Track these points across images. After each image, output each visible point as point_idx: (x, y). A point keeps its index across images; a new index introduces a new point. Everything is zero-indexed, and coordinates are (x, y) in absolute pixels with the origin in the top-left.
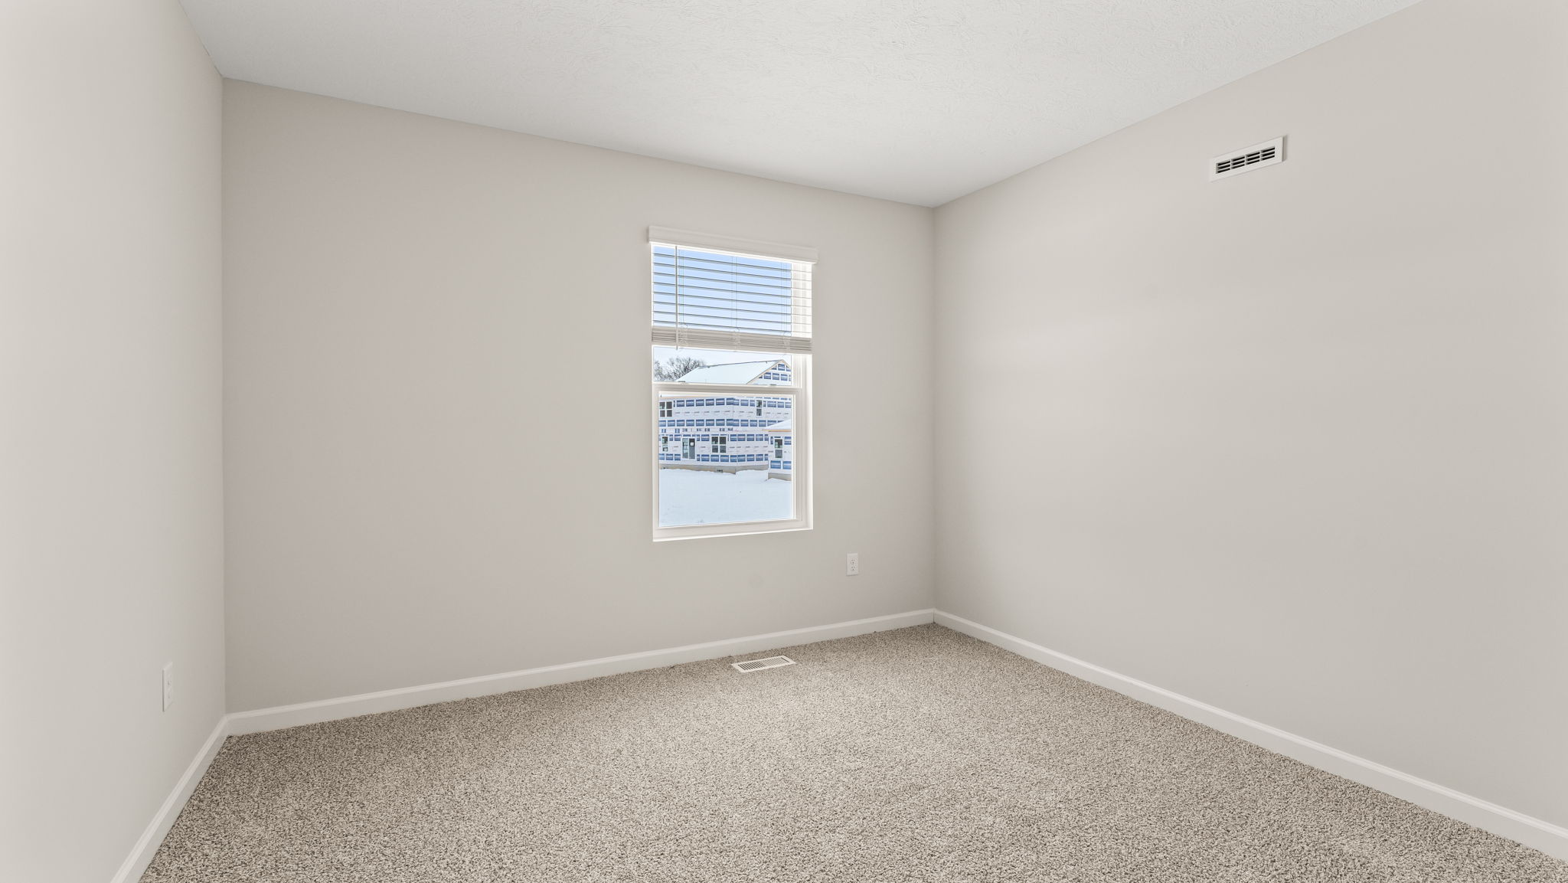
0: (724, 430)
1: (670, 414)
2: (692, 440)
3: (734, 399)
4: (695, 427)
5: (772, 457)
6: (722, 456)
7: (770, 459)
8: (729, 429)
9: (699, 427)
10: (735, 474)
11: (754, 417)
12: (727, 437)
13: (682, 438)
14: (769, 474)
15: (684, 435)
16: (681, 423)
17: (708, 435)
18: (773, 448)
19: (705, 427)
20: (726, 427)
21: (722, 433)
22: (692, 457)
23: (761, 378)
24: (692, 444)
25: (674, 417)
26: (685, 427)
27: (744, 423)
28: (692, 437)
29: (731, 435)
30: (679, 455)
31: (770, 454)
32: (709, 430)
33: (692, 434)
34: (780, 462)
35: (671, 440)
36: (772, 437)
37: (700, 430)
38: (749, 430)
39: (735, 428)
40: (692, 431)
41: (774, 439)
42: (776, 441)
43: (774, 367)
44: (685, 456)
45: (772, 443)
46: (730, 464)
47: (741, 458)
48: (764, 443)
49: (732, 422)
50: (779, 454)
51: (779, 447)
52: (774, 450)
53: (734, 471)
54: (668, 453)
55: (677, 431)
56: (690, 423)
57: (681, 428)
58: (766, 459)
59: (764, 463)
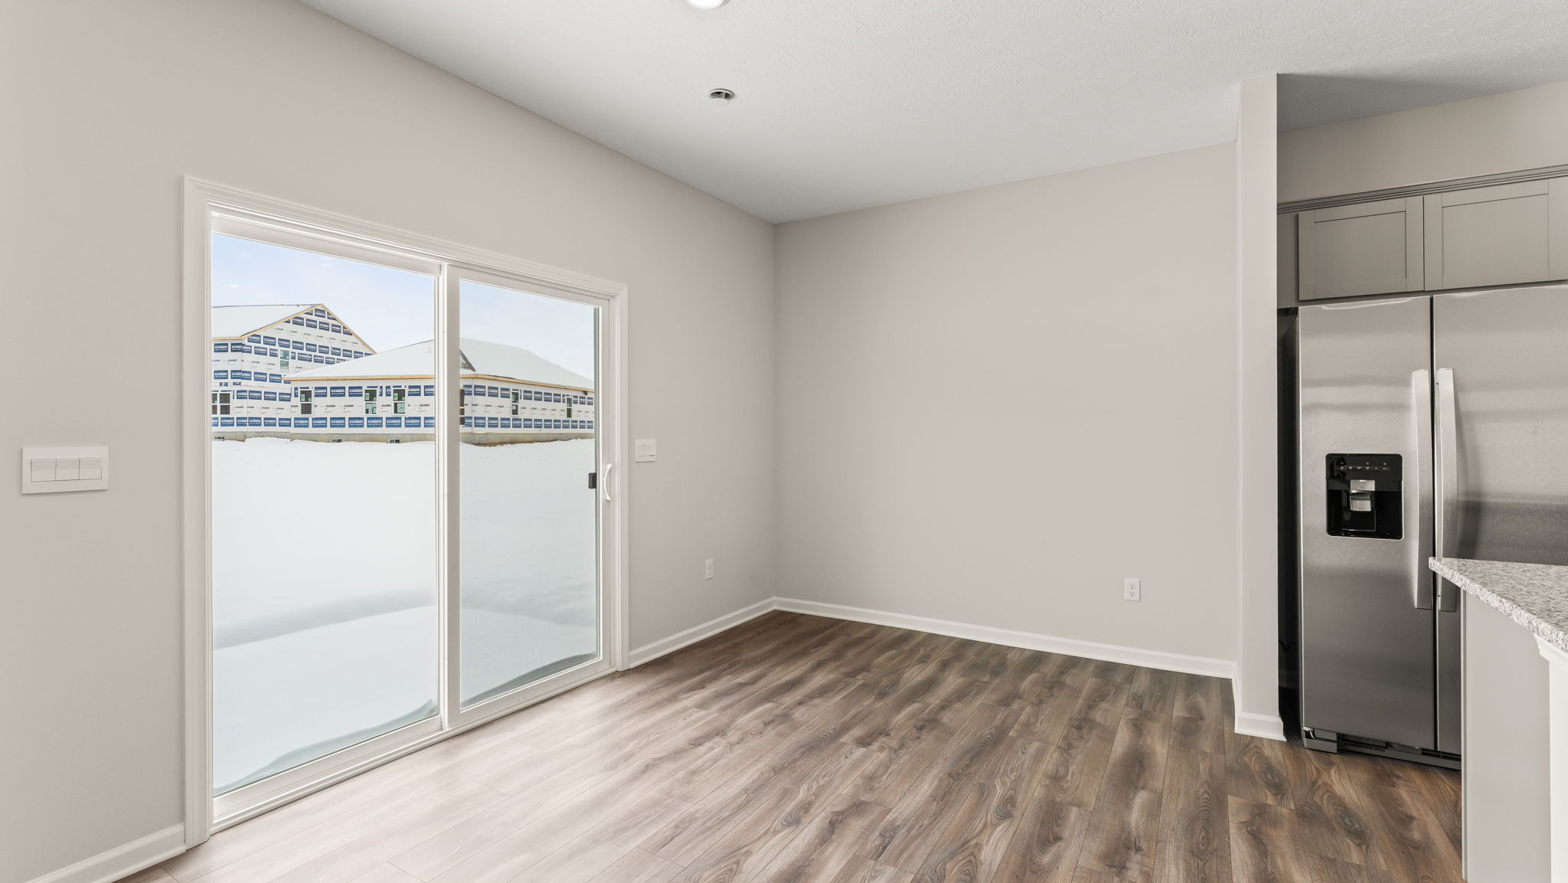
0: (226, 385)
3: (244, 345)
5: (297, 413)
6: (222, 419)
7: (294, 416)
8: (234, 384)
10: (243, 441)
11: (276, 369)
12: (231, 394)
18: (298, 402)
20: (230, 381)
21: (224, 388)
23: (288, 322)
27: (260, 377)
29: (238, 391)
31: (294, 409)
34: (307, 419)
36: (296, 389)
38: (268, 386)
39: (244, 382)
41: (299, 390)
42: (302, 392)
43: (308, 311)
45: (296, 397)
46: (235, 429)
47: (254, 422)
49: (239, 375)
50: (307, 409)
51: (307, 400)
52: (300, 404)
53: (242, 438)
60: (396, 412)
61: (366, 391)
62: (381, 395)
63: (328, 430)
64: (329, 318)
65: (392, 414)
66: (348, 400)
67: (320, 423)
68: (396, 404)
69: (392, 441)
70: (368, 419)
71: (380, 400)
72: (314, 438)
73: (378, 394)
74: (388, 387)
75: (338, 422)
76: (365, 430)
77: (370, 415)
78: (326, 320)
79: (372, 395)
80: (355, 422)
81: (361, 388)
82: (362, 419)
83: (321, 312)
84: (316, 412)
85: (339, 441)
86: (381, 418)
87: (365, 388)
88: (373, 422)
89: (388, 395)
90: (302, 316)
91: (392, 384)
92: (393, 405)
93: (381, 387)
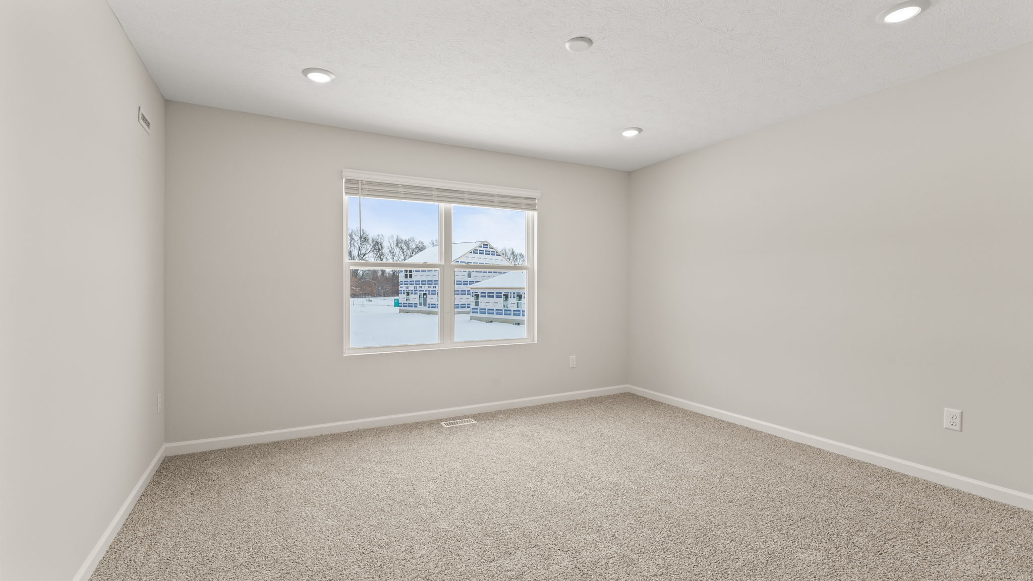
1: (411, 276)
2: (425, 294)
4: (427, 285)
5: (473, 305)
7: (471, 307)
9: (429, 285)
11: (466, 279)
13: (418, 292)
14: (471, 317)
15: (420, 291)
16: (418, 282)
17: (435, 291)
18: (473, 299)
19: (433, 285)
22: (425, 305)
23: (471, 253)
24: (425, 296)
25: (414, 279)
26: (421, 285)
28: (424, 292)
30: (417, 304)
31: (471, 303)
32: (435, 287)
33: (425, 290)
34: (477, 309)
35: (412, 294)
36: (473, 293)
37: (430, 287)
40: (425, 288)
41: (474, 293)
43: (480, 246)
44: (420, 304)
45: (473, 297)
48: (467, 296)
50: (477, 304)
52: (474, 301)
54: (410, 302)
55: (416, 288)
56: (424, 282)
57: (418, 286)
58: (469, 307)
59: (466, 309)
60: (518, 307)
61: (504, 295)
62: (511, 297)
63: (486, 316)
64: (490, 248)
65: (516, 308)
66: (495, 299)
67: (483, 311)
68: (518, 303)
69: (516, 324)
70: (505, 310)
71: (511, 300)
72: (480, 319)
73: (509, 297)
74: (514, 293)
75: (491, 311)
76: (503, 317)
77: (506, 308)
78: (488, 249)
79: (506, 297)
80: (499, 312)
81: (501, 293)
82: (502, 310)
83: (486, 245)
84: (482, 306)
85: (492, 322)
86: (510, 310)
87: (503, 293)
88: (508, 313)
89: (514, 297)
90: (478, 248)
91: (516, 291)
92: (516, 303)
93: (511, 293)
